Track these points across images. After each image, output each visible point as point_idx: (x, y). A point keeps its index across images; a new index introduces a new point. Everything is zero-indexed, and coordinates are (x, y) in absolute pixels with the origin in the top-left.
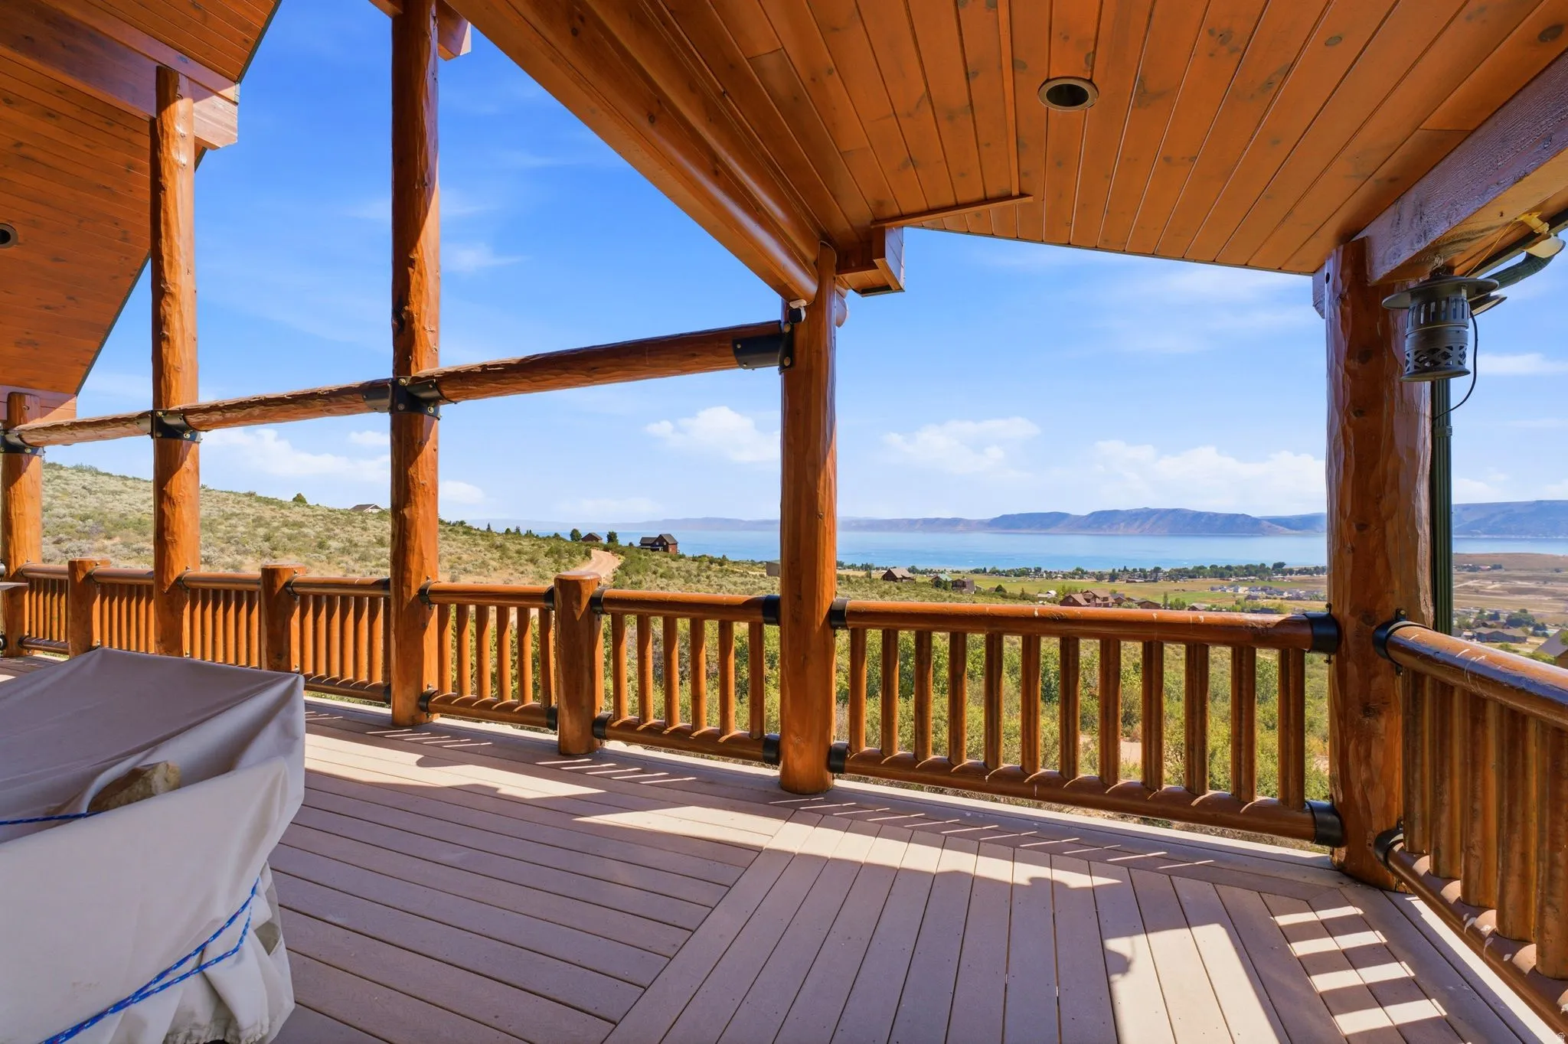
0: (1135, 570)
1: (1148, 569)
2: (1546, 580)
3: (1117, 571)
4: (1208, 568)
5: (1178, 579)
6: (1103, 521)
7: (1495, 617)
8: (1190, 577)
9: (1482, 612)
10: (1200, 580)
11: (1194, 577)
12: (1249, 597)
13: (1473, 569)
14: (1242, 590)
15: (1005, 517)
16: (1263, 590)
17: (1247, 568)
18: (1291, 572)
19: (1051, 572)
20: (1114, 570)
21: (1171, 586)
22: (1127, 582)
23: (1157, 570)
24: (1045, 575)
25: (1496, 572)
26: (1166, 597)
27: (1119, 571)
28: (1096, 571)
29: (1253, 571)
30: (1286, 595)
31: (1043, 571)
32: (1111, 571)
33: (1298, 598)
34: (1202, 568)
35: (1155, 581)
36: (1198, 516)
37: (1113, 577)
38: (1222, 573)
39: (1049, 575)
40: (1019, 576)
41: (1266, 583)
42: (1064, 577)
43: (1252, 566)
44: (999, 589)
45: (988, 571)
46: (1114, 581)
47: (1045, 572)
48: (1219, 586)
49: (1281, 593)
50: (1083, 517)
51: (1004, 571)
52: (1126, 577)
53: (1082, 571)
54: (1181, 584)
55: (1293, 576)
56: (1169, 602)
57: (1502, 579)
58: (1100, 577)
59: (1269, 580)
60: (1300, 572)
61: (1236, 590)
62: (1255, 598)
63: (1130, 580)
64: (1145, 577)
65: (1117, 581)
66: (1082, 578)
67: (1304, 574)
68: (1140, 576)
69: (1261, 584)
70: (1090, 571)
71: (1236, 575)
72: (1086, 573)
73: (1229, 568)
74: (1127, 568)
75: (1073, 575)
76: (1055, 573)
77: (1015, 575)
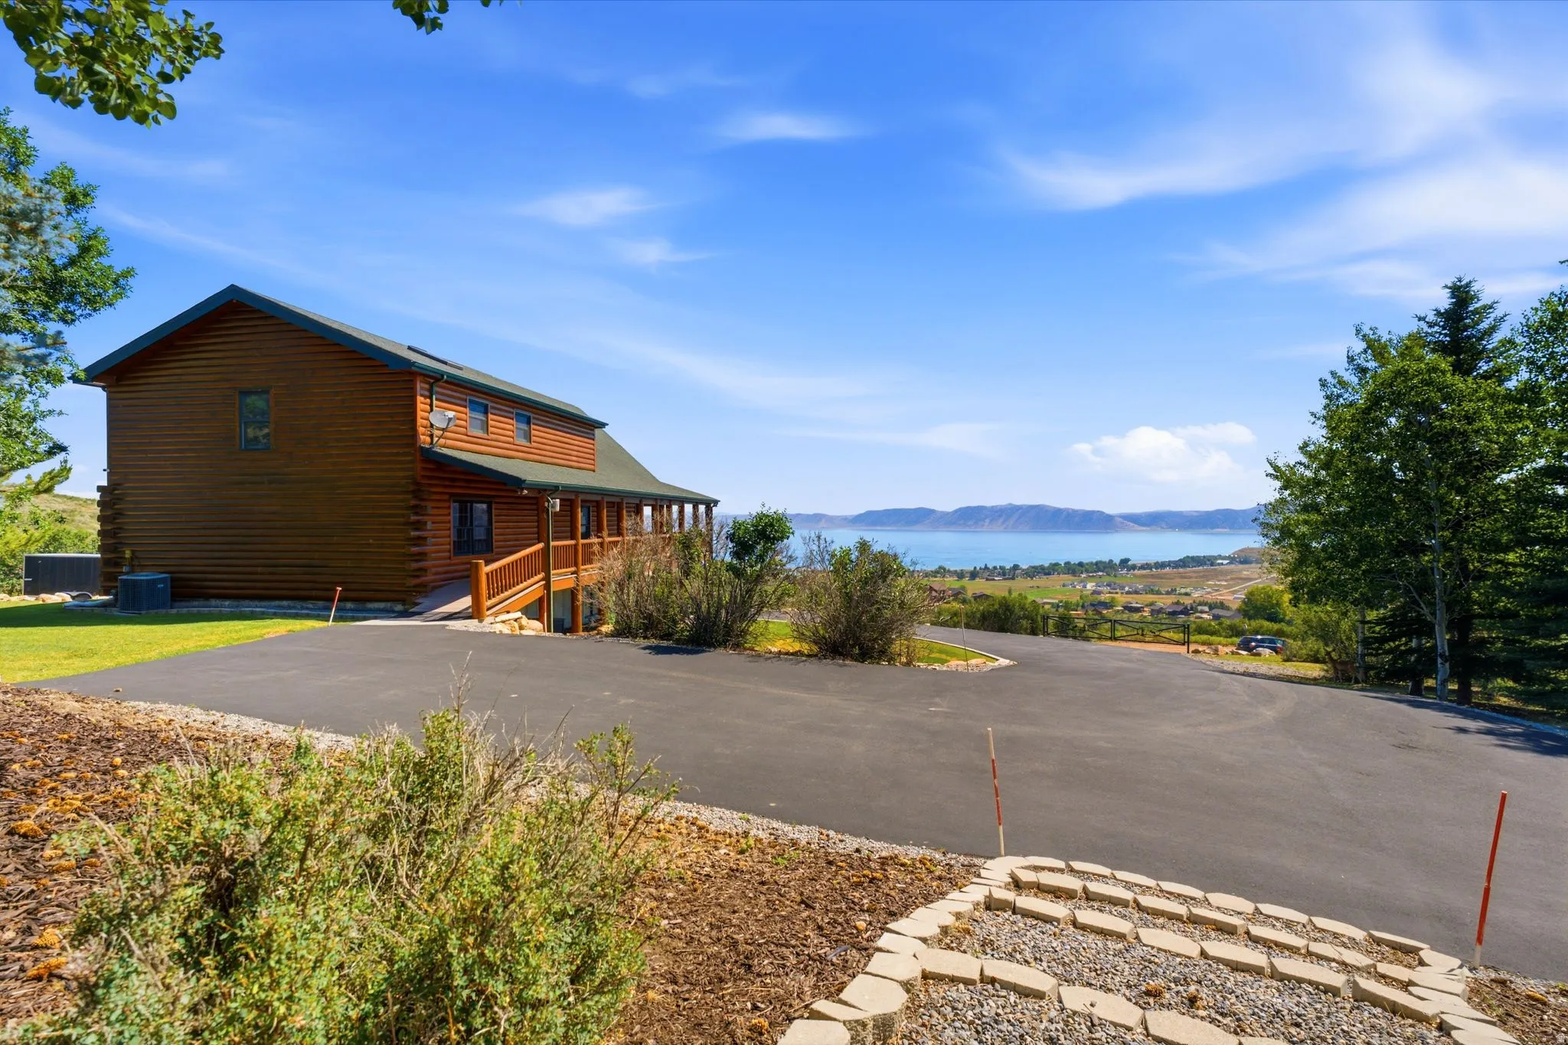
0: (995, 568)
1: (1008, 567)
3: (978, 568)
4: (1063, 565)
5: (1034, 575)
6: (969, 518)
8: (1046, 574)
10: (1055, 577)
11: (1049, 574)
12: (1094, 592)
14: (1090, 586)
15: (869, 514)
16: (1108, 584)
17: (1097, 563)
18: (1134, 567)
19: (913, 570)
20: (975, 568)
21: (1026, 581)
22: (987, 579)
23: (1016, 567)
27: (980, 568)
29: (1102, 567)
30: (1126, 589)
32: (972, 568)
34: (1057, 564)
35: (1013, 578)
36: (1057, 512)
37: (974, 575)
38: (1074, 569)
41: (1110, 579)
43: (1101, 562)
46: (974, 578)
48: (1070, 582)
49: (1122, 588)
50: (948, 513)
52: (986, 574)
53: (944, 569)
54: (1037, 581)
55: (1136, 571)
58: (960, 575)
59: (1115, 576)
60: (1142, 567)
61: (1084, 585)
62: (1099, 593)
63: (990, 577)
64: (1004, 574)
65: (977, 580)
66: (943, 576)
68: (999, 574)
69: (1107, 579)
71: (1087, 571)
72: (949, 571)
73: (1081, 564)
75: (934, 573)
76: (918, 571)
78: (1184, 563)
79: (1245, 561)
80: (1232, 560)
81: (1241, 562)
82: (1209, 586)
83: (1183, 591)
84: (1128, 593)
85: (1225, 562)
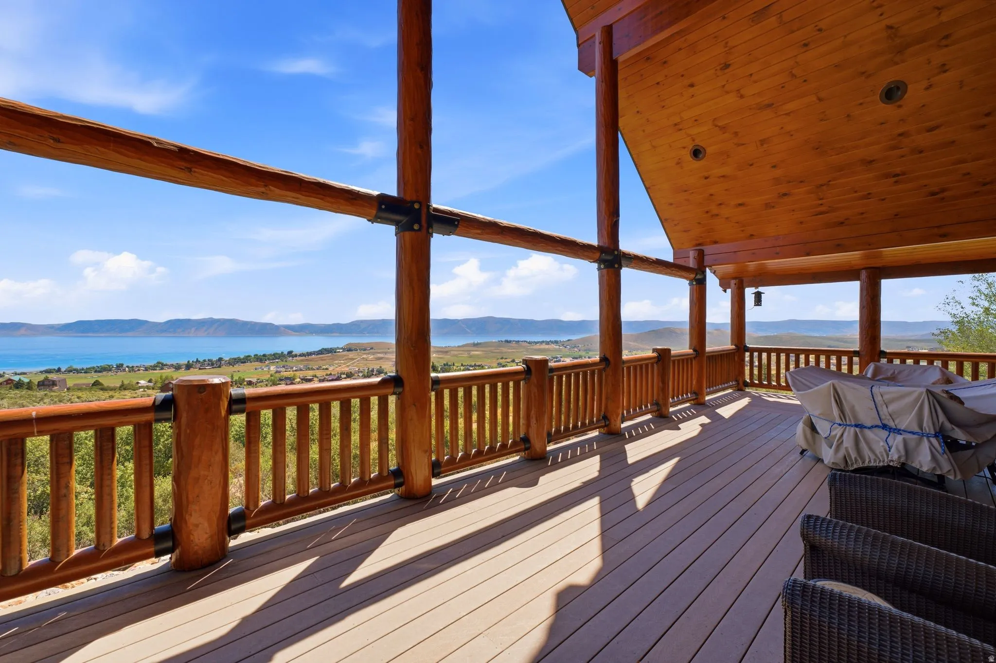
0: (205, 361)
1: (214, 359)
2: (386, 353)
3: (191, 362)
4: (253, 356)
5: (235, 364)
7: (373, 371)
8: (242, 363)
9: (369, 369)
10: (248, 364)
11: (245, 362)
12: (277, 372)
13: (365, 350)
14: (273, 368)
16: (284, 367)
17: (274, 355)
18: (296, 356)
19: (133, 367)
20: (188, 362)
21: (231, 369)
22: (200, 369)
23: (220, 359)
24: (127, 369)
25: (371, 351)
26: (232, 377)
27: (193, 362)
28: (174, 363)
29: (277, 356)
30: (294, 369)
31: (125, 366)
32: (186, 362)
33: (301, 370)
34: (249, 356)
35: (220, 367)
36: (245, 324)
37: (188, 366)
38: (261, 359)
39: (132, 369)
40: (100, 372)
41: (284, 363)
42: (146, 369)
43: (277, 354)
44: (96, 384)
45: (63, 370)
46: (189, 369)
47: (128, 367)
48: (260, 367)
49: (292, 368)
50: (160, 324)
51: (83, 369)
52: (198, 365)
53: (162, 364)
54: (237, 367)
55: (298, 358)
56: (234, 380)
57: (373, 354)
58: (178, 367)
59: (286, 361)
60: (300, 355)
61: (269, 369)
62: (280, 372)
63: (201, 367)
64: (213, 364)
65: (192, 370)
66: (162, 369)
67: (302, 356)
68: (209, 365)
69: (282, 364)
70: (169, 363)
71: (269, 359)
72: (166, 365)
73: (264, 355)
74: (199, 360)
75: (154, 368)
76: (137, 366)
77: (96, 371)
78: (321, 352)
79: (350, 350)
80: (344, 349)
81: (348, 351)
82: (336, 364)
83: (324, 367)
84: (296, 371)
85: (341, 351)
